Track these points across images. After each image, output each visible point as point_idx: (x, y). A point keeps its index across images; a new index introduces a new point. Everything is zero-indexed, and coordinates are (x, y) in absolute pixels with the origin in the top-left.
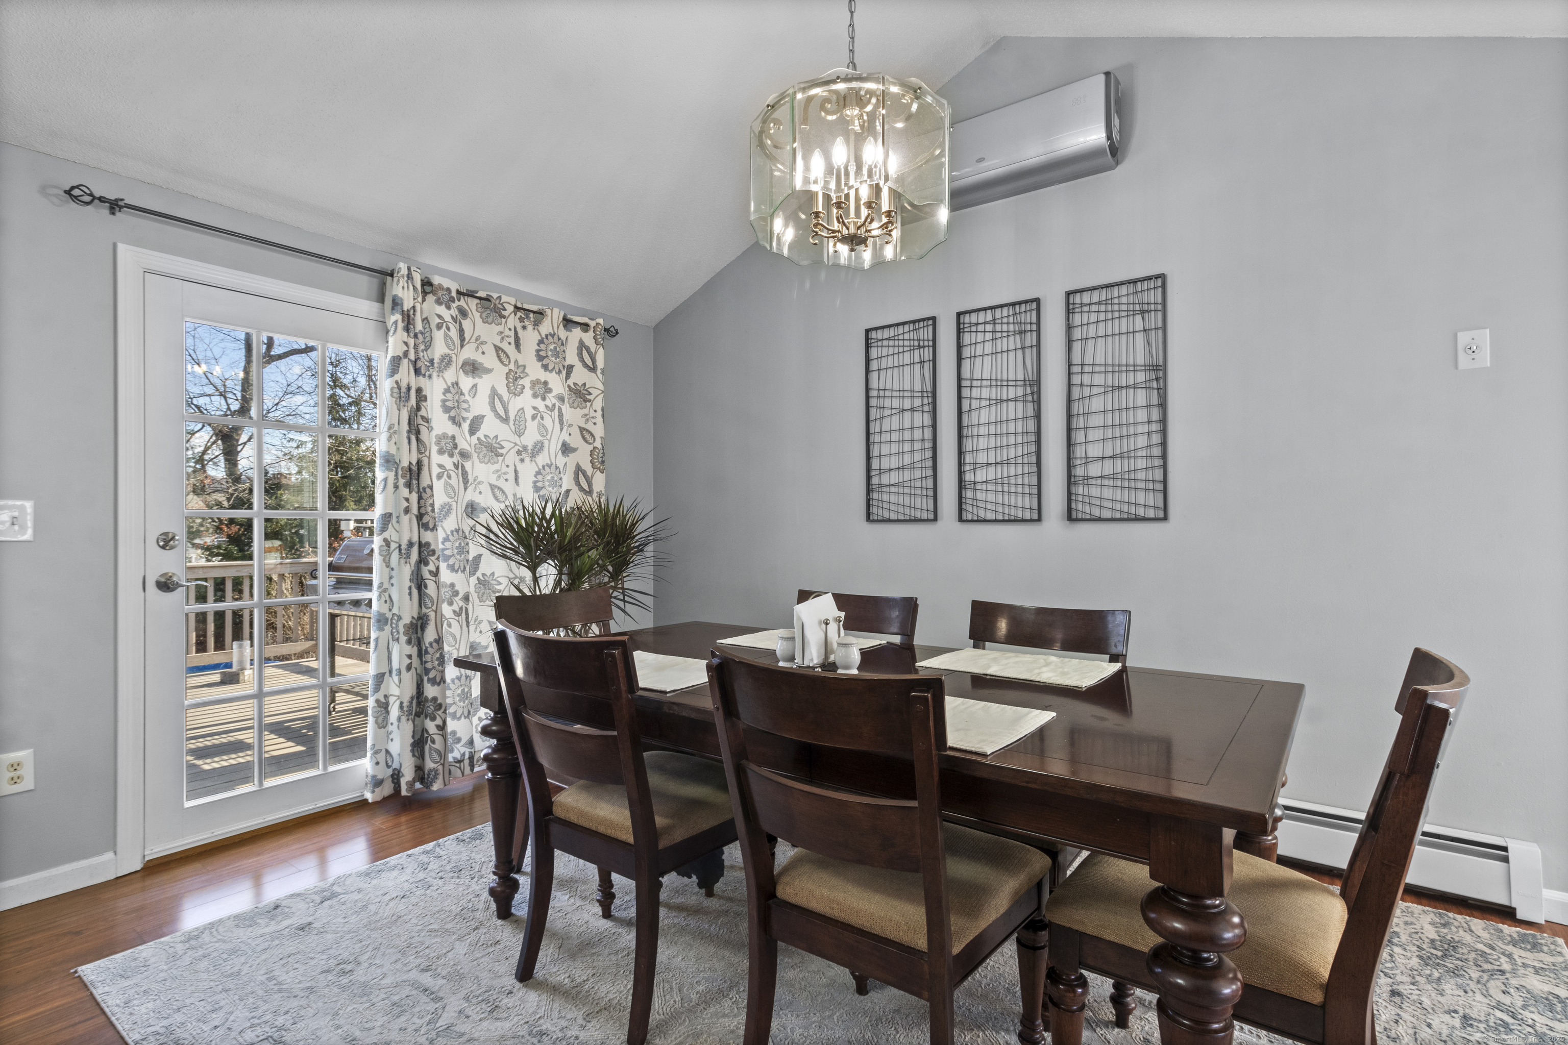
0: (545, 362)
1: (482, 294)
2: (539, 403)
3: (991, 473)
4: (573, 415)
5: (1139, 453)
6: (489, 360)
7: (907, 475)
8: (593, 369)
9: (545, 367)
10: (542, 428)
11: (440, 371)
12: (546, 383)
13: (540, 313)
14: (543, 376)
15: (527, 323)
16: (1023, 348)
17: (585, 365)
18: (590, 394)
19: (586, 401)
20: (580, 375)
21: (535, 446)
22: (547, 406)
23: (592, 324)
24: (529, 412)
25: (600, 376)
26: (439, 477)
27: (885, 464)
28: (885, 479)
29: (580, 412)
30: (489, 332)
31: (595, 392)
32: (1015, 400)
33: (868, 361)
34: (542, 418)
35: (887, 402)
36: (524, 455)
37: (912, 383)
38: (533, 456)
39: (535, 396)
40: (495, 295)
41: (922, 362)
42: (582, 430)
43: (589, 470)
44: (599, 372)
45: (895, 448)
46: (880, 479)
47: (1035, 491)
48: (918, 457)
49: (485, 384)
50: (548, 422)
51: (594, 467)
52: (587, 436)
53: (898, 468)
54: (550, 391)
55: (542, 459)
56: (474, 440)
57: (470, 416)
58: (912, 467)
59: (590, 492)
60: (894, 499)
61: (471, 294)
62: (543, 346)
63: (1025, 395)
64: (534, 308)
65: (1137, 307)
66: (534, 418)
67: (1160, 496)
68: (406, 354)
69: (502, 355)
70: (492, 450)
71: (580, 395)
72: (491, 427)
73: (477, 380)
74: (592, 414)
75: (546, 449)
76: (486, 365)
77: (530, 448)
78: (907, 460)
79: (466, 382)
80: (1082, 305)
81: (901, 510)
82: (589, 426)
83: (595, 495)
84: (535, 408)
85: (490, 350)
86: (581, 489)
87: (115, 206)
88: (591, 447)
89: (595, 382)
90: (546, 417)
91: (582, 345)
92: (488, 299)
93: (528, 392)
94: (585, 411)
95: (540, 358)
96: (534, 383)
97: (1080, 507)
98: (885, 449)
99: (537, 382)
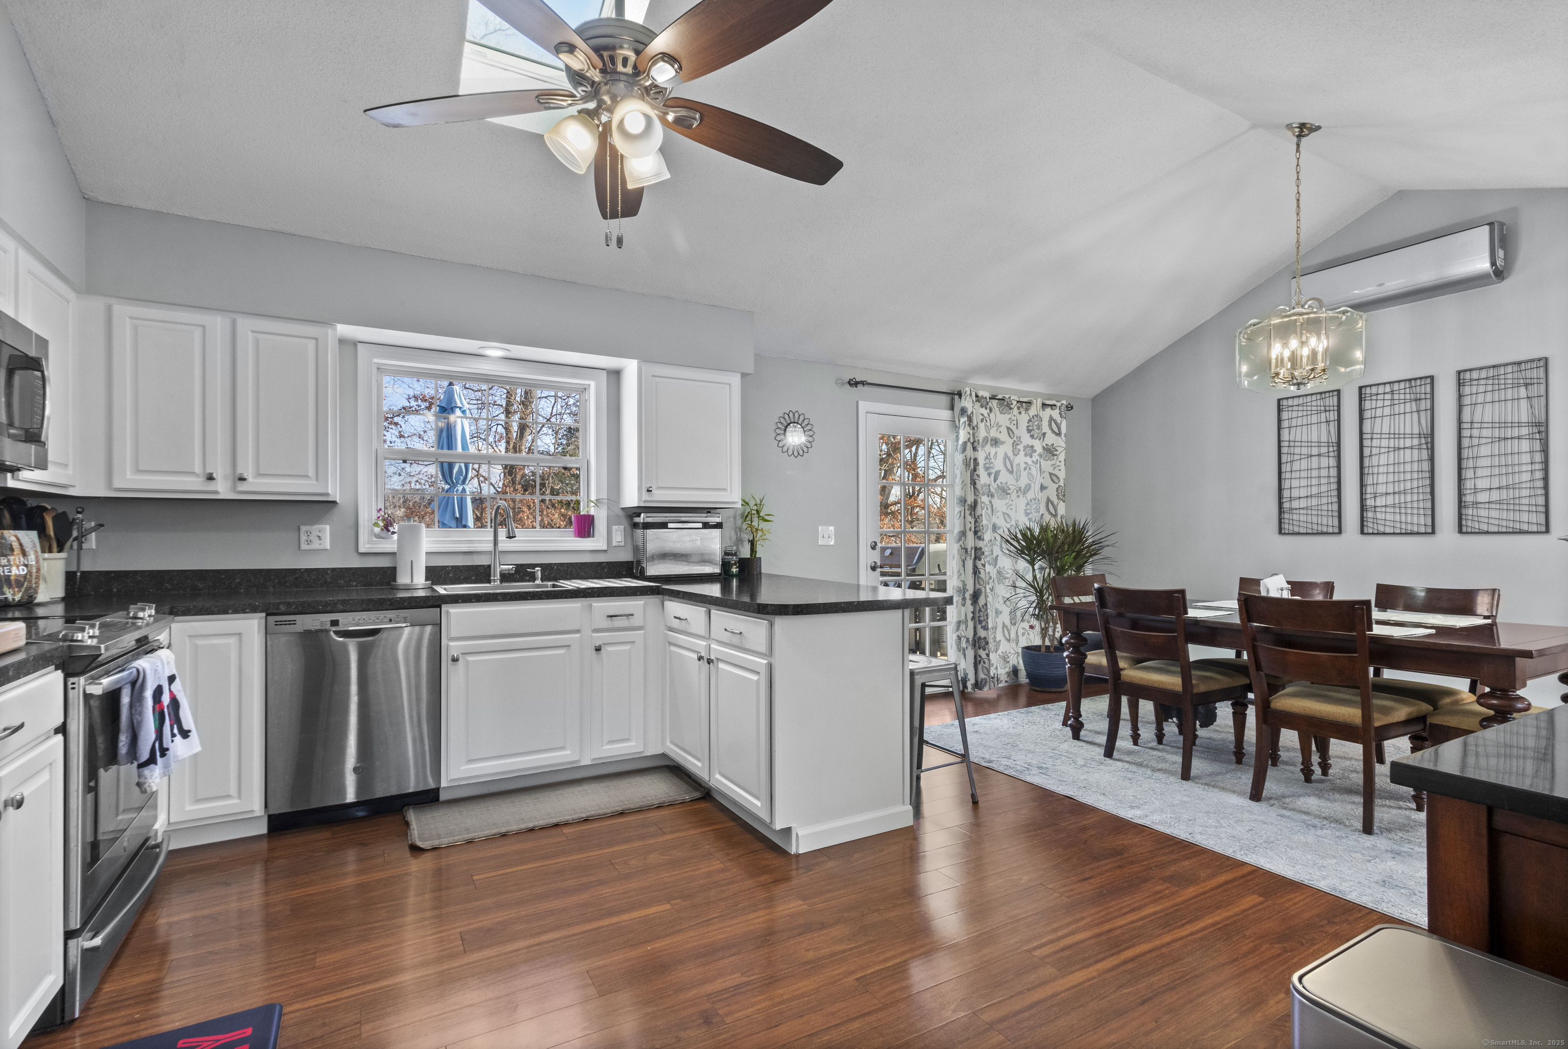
0: (1032, 434)
1: (1000, 397)
2: (1028, 460)
3: (1390, 500)
4: (1047, 465)
5: (1524, 485)
6: (1003, 436)
7: (1314, 501)
8: (1059, 434)
9: (1032, 436)
10: (1030, 476)
11: (983, 447)
12: (1032, 447)
13: (1029, 403)
14: (1031, 442)
15: (1022, 410)
16: (1418, 411)
17: (1054, 432)
18: (1057, 451)
19: (1053, 455)
20: (1051, 439)
21: (1026, 486)
22: (1033, 461)
23: (1058, 404)
24: (1023, 466)
25: (1064, 438)
26: (985, 509)
27: (1295, 493)
28: (1295, 504)
29: (1050, 463)
30: (1003, 419)
31: (1060, 449)
32: (1412, 448)
33: (1280, 421)
34: (1030, 469)
35: (1297, 450)
36: (1020, 493)
37: (1319, 436)
38: (1025, 493)
39: (1026, 455)
40: (1007, 396)
41: (1328, 422)
42: (1051, 474)
43: (1055, 501)
44: (1063, 435)
45: (1304, 482)
46: (1291, 504)
47: (1430, 512)
48: (1324, 488)
49: (1001, 450)
50: (1033, 471)
51: (1058, 499)
52: (1054, 478)
53: (1307, 497)
54: (1035, 451)
55: (1030, 495)
56: (997, 485)
57: (995, 471)
58: (1319, 495)
59: (1055, 516)
60: (1302, 518)
61: (995, 398)
62: (1030, 423)
63: (1420, 444)
64: (1026, 400)
65: (1522, 381)
66: (1025, 469)
67: (1543, 516)
68: (969, 439)
69: (1011, 432)
70: (1004, 491)
71: (1050, 451)
72: (1004, 477)
73: (998, 449)
74: (1058, 463)
75: (1032, 489)
76: (1003, 440)
77: (1022, 488)
78: (1315, 490)
79: (993, 450)
80: (1471, 380)
81: (1310, 526)
82: (1056, 472)
83: (1059, 517)
84: (1026, 463)
85: (1004, 430)
86: (1050, 513)
88: (1057, 486)
89: (1060, 443)
90: (1032, 468)
91: (1051, 419)
92: (1003, 399)
93: (1022, 453)
94: (1053, 462)
95: (1029, 431)
96: (1026, 448)
97: (1470, 523)
98: (1295, 483)
99: (1028, 446)
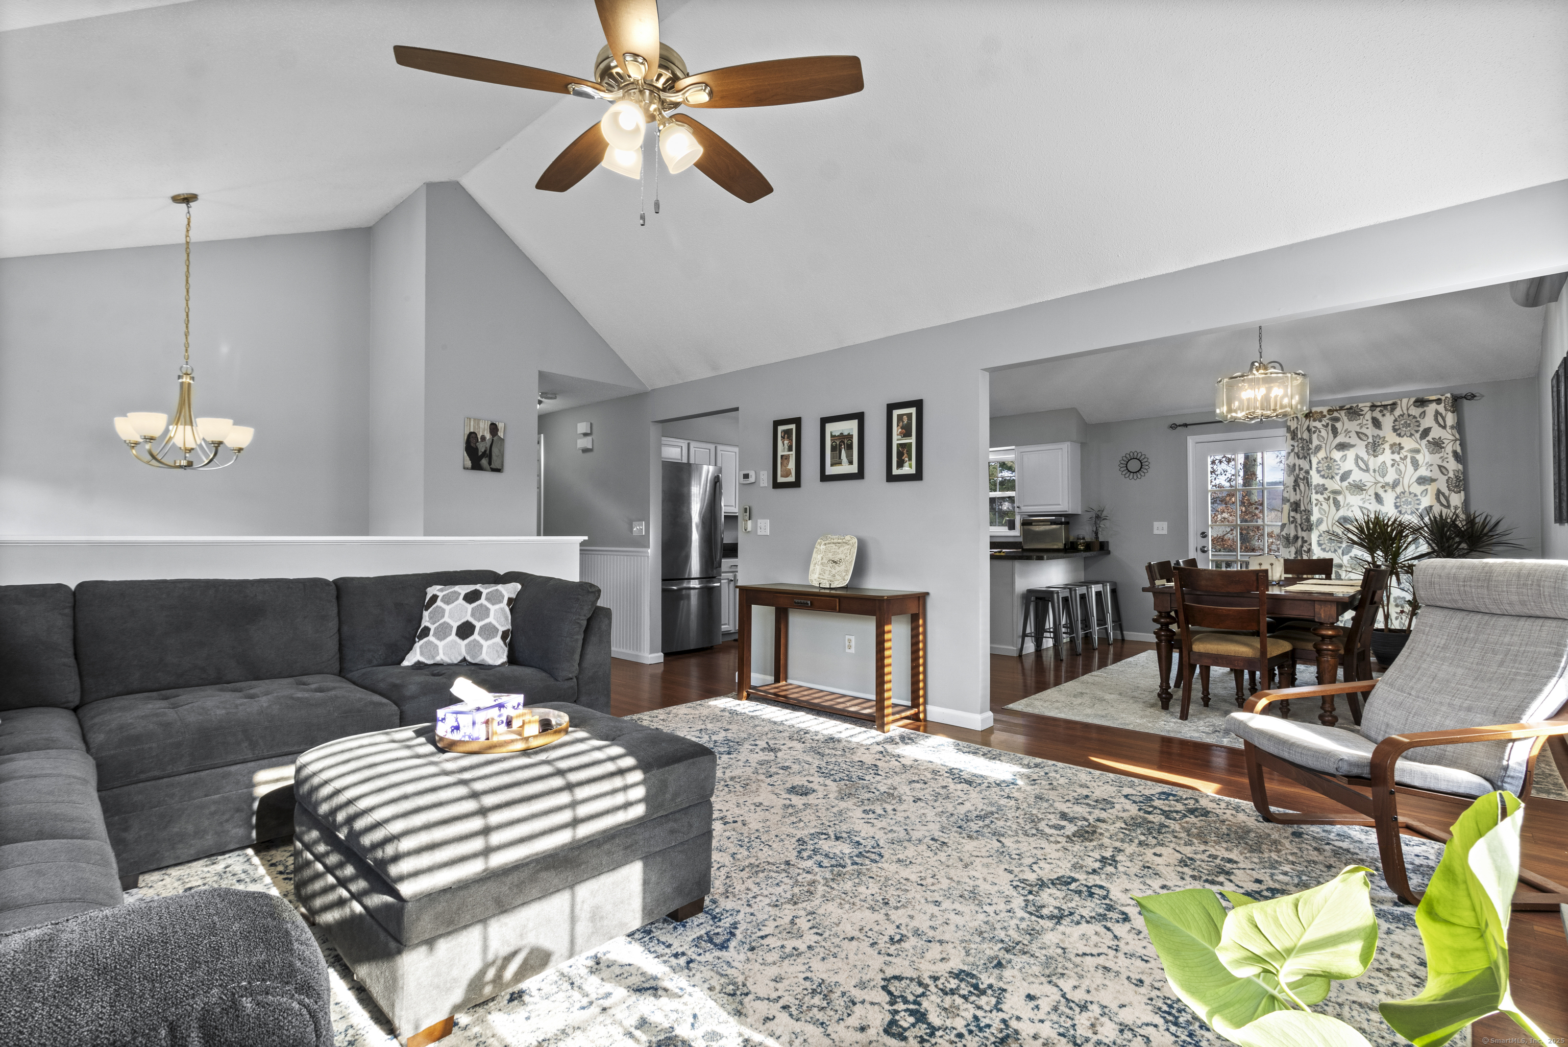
0: (1401, 432)
1: (1348, 406)
2: (1397, 457)
4: (1436, 459)
6: (1354, 440)
8: (1444, 427)
9: (1399, 435)
10: (1399, 472)
12: (1400, 444)
13: (1394, 404)
14: (1398, 440)
15: (1385, 412)
17: (1440, 425)
18: (1444, 443)
19: (1442, 448)
20: (1435, 433)
21: (1395, 481)
22: (1401, 458)
23: (1443, 398)
24: (1389, 463)
25: (1450, 431)
26: (1316, 505)
29: (1438, 456)
30: (1353, 426)
31: (1447, 441)
34: (1398, 465)
36: (1387, 488)
38: (1393, 487)
39: (1393, 453)
40: (1354, 405)
42: (1440, 467)
43: (1447, 492)
44: (1448, 428)
49: (1351, 454)
50: (1402, 467)
51: (1449, 490)
52: (1444, 470)
54: (1402, 448)
55: (1399, 490)
56: (1345, 484)
57: (1341, 472)
59: (1448, 507)
61: (1341, 408)
62: (1397, 423)
64: (1390, 402)
66: (1393, 465)
68: (1292, 450)
69: (1361, 436)
70: (1359, 488)
71: (1437, 445)
72: (1357, 476)
73: (1346, 452)
74: (1446, 456)
76: (1352, 443)
77: (1391, 483)
79: (1337, 455)
82: (1445, 464)
83: (1452, 508)
84: (1393, 460)
85: (1353, 435)
86: (1442, 505)
87: (1186, 425)
88: (1446, 477)
89: (1447, 435)
90: (1401, 464)
91: (1437, 413)
92: (1351, 408)
93: (1388, 451)
94: (1441, 455)
95: (1395, 430)
96: (1392, 446)
99: (1395, 444)
